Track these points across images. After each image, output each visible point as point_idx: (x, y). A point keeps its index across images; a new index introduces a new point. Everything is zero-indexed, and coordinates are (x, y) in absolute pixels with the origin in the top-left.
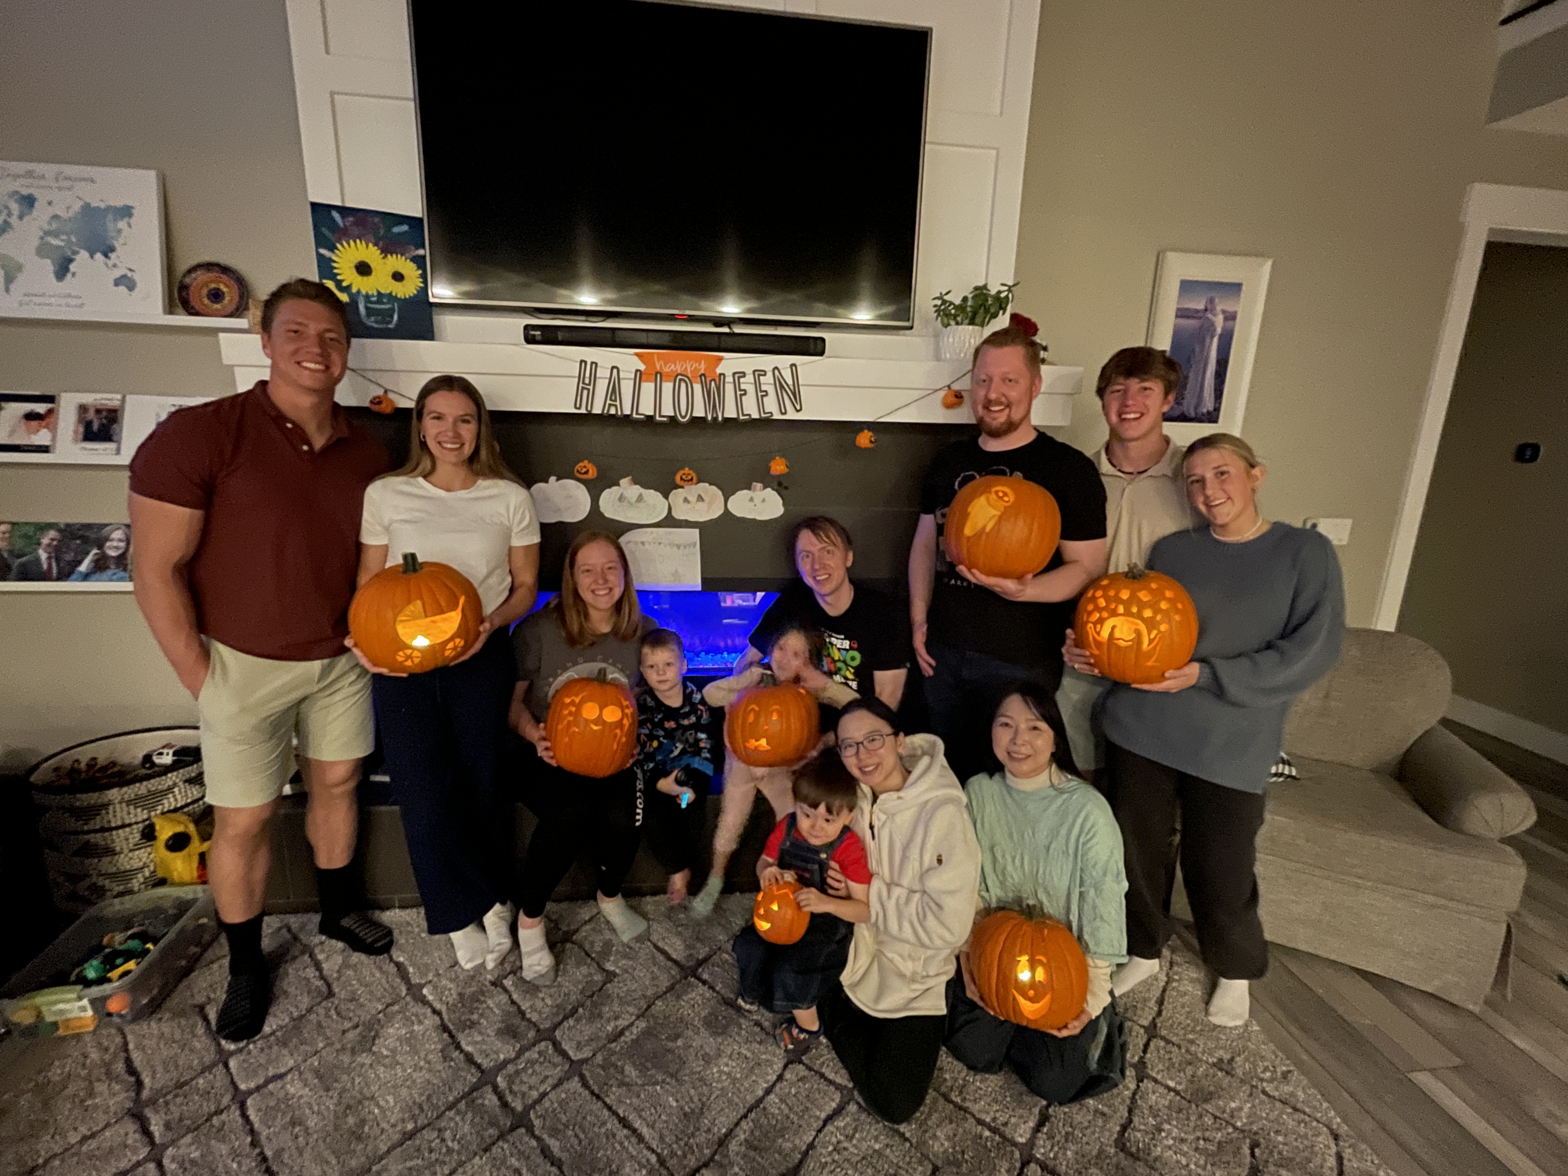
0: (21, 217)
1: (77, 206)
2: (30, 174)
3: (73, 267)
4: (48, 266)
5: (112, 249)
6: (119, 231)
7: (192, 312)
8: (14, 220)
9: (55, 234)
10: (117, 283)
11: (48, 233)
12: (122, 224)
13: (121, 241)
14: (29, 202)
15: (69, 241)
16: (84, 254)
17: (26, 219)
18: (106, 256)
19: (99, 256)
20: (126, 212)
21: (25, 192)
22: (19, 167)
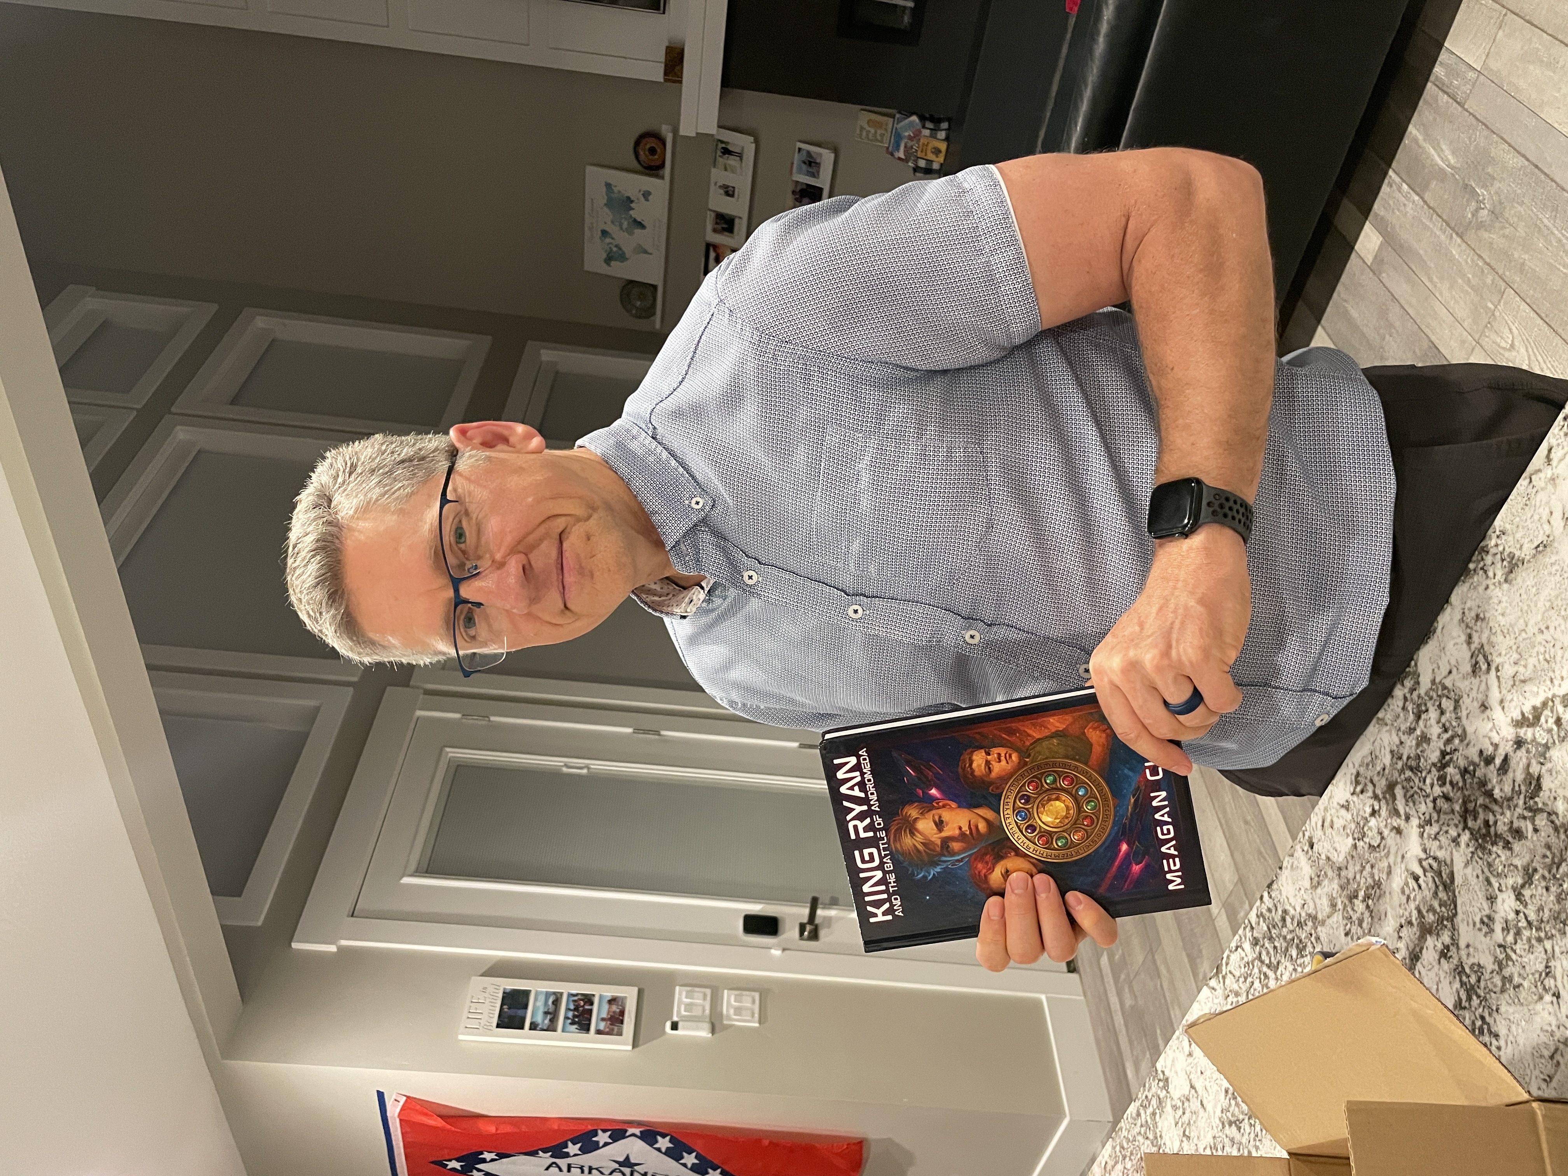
0: (613, 238)
1: (606, 210)
2: (591, 229)
3: (639, 220)
4: (638, 231)
5: (628, 198)
6: (619, 192)
7: (662, 166)
8: (615, 243)
9: (621, 225)
10: (647, 200)
11: (621, 228)
12: (615, 190)
13: (623, 192)
14: (604, 233)
15: (625, 219)
16: (631, 212)
17: (614, 236)
18: (632, 202)
19: (632, 205)
20: (608, 186)
21: (600, 233)
22: (587, 233)
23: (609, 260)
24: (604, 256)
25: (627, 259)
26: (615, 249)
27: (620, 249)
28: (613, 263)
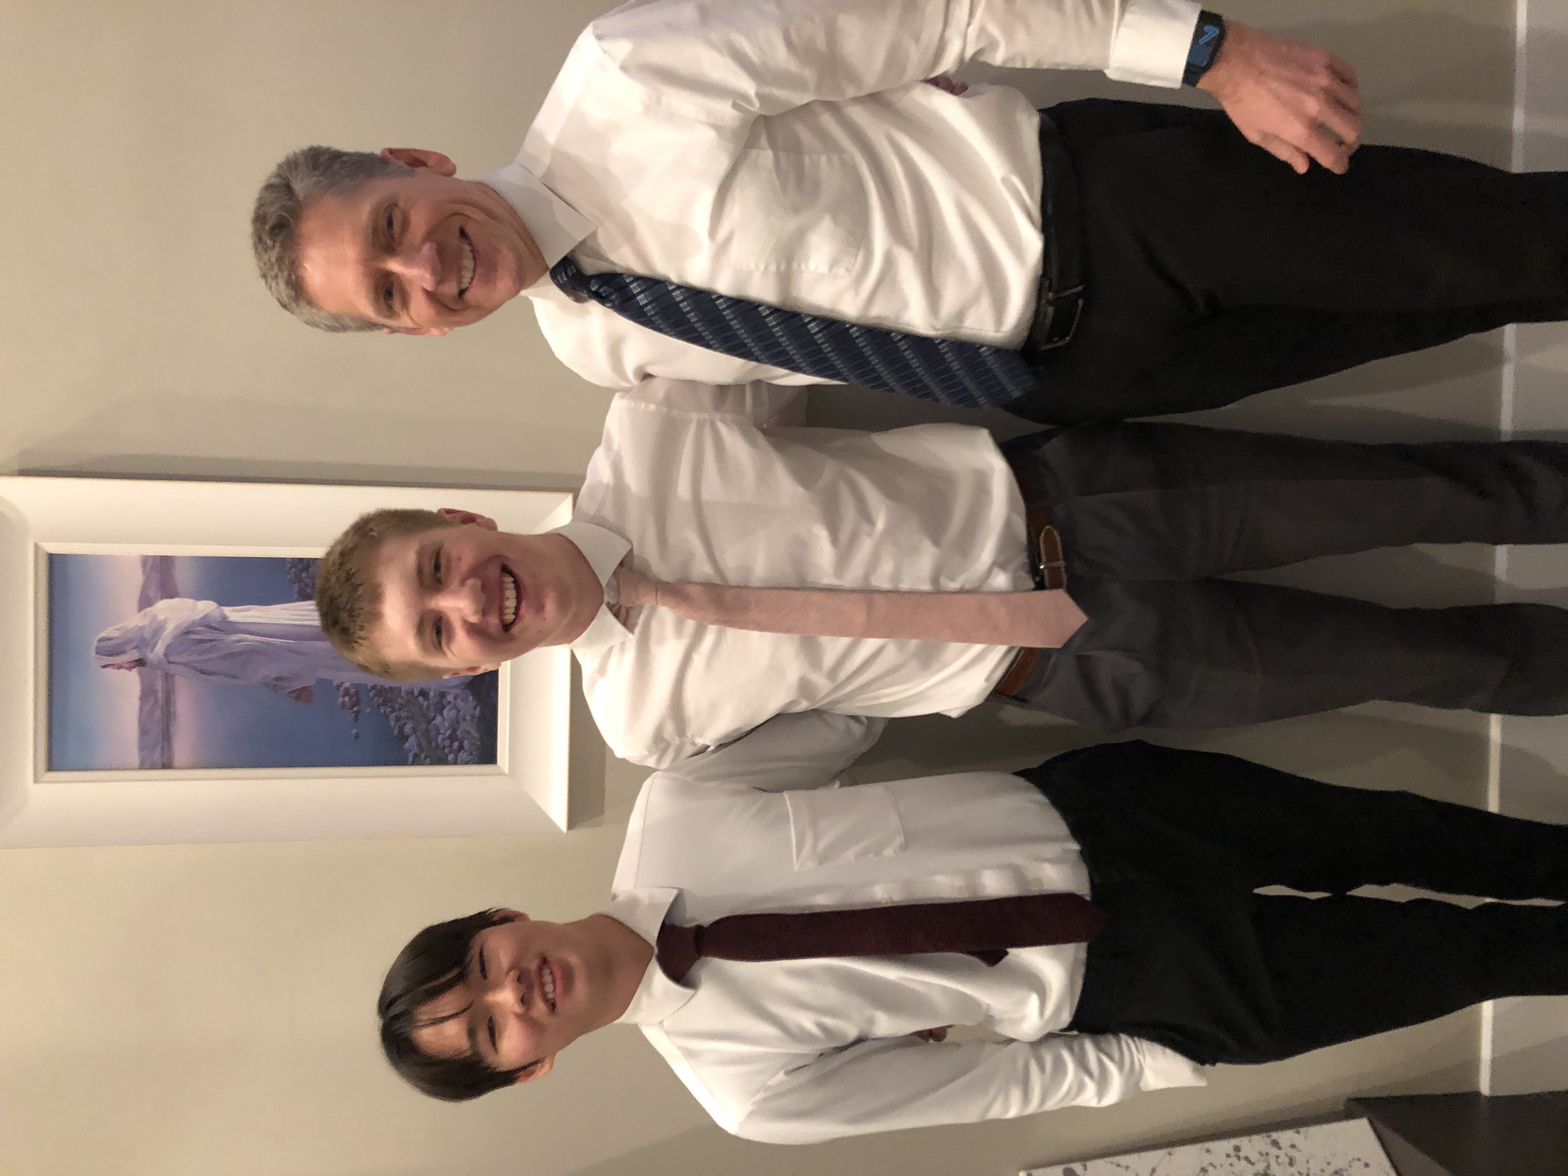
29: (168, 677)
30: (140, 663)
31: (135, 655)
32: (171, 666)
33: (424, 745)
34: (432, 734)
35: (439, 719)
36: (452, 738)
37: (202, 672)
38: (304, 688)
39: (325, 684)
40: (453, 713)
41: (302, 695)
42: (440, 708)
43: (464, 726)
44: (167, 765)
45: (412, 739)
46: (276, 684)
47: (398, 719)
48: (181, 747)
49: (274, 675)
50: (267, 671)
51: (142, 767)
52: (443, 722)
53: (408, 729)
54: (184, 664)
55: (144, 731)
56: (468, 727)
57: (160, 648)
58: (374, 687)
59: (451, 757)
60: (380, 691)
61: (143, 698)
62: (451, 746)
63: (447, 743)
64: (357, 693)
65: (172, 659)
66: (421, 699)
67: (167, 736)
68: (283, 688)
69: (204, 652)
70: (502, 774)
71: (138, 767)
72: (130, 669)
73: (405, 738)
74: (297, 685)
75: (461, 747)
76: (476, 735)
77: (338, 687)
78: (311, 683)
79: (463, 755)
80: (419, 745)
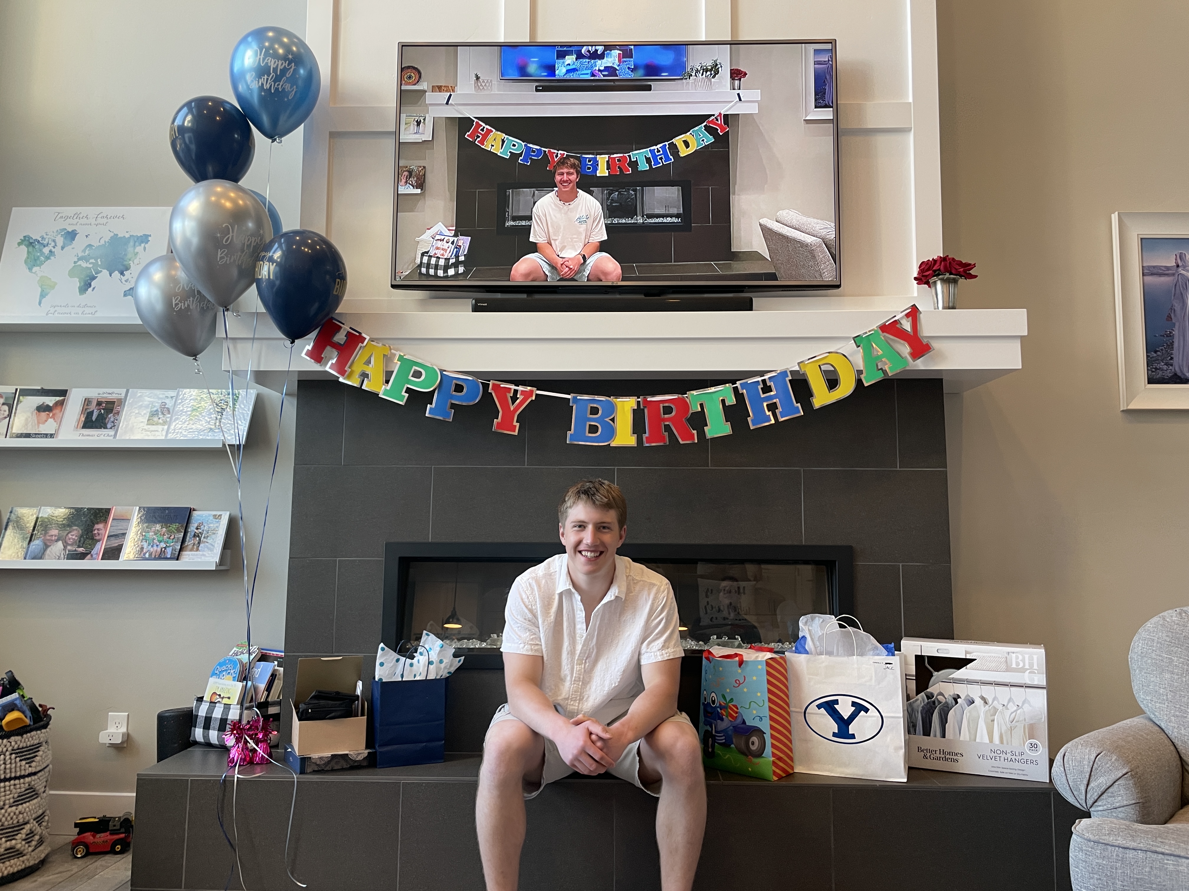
0: (63, 248)
1: (108, 237)
2: (77, 215)
3: (93, 284)
4: (76, 283)
5: (127, 269)
6: (136, 254)
8: (57, 250)
9: (85, 259)
10: (124, 294)
11: (80, 259)
12: (139, 249)
13: (136, 261)
14: (71, 235)
15: (95, 265)
16: (105, 272)
17: (67, 248)
18: (122, 273)
19: (116, 274)
20: (144, 239)
21: (71, 228)
22: (70, 211)
23: (29, 242)
24: (35, 236)
25: (30, 269)
26: (46, 250)
27: (48, 258)
28: (24, 248)
29: (1173, 274)
30: (1178, 266)
31: (1180, 264)
32: (1177, 275)
33: (1153, 359)
34: (1157, 362)
35: (1163, 364)
36: (1156, 369)
37: (1176, 285)
38: (1171, 318)
39: (1174, 324)
40: (1165, 369)
41: (1169, 318)
42: (1166, 364)
43: (1161, 372)
44: (1143, 275)
45: (1155, 355)
46: (1172, 309)
47: (1162, 350)
48: (1148, 279)
49: (1175, 308)
50: (1177, 307)
51: (1143, 267)
52: (1162, 365)
53: (1159, 353)
54: (1178, 279)
55: (1154, 267)
56: (1160, 374)
57: (1183, 272)
58: (1173, 342)
59: (1149, 368)
60: (1172, 344)
61: (1165, 267)
62: (1153, 368)
63: (1154, 367)
64: (1171, 336)
65: (1180, 276)
66: (1170, 358)
67: (1152, 274)
68: (1171, 311)
69: (1183, 287)
70: (1145, 386)
71: (1144, 265)
72: (1176, 263)
73: (1156, 352)
74: (1172, 315)
75: (1153, 372)
76: (1158, 376)
77: (1173, 330)
78: (1174, 321)
79: (1150, 372)
80: (1153, 357)
